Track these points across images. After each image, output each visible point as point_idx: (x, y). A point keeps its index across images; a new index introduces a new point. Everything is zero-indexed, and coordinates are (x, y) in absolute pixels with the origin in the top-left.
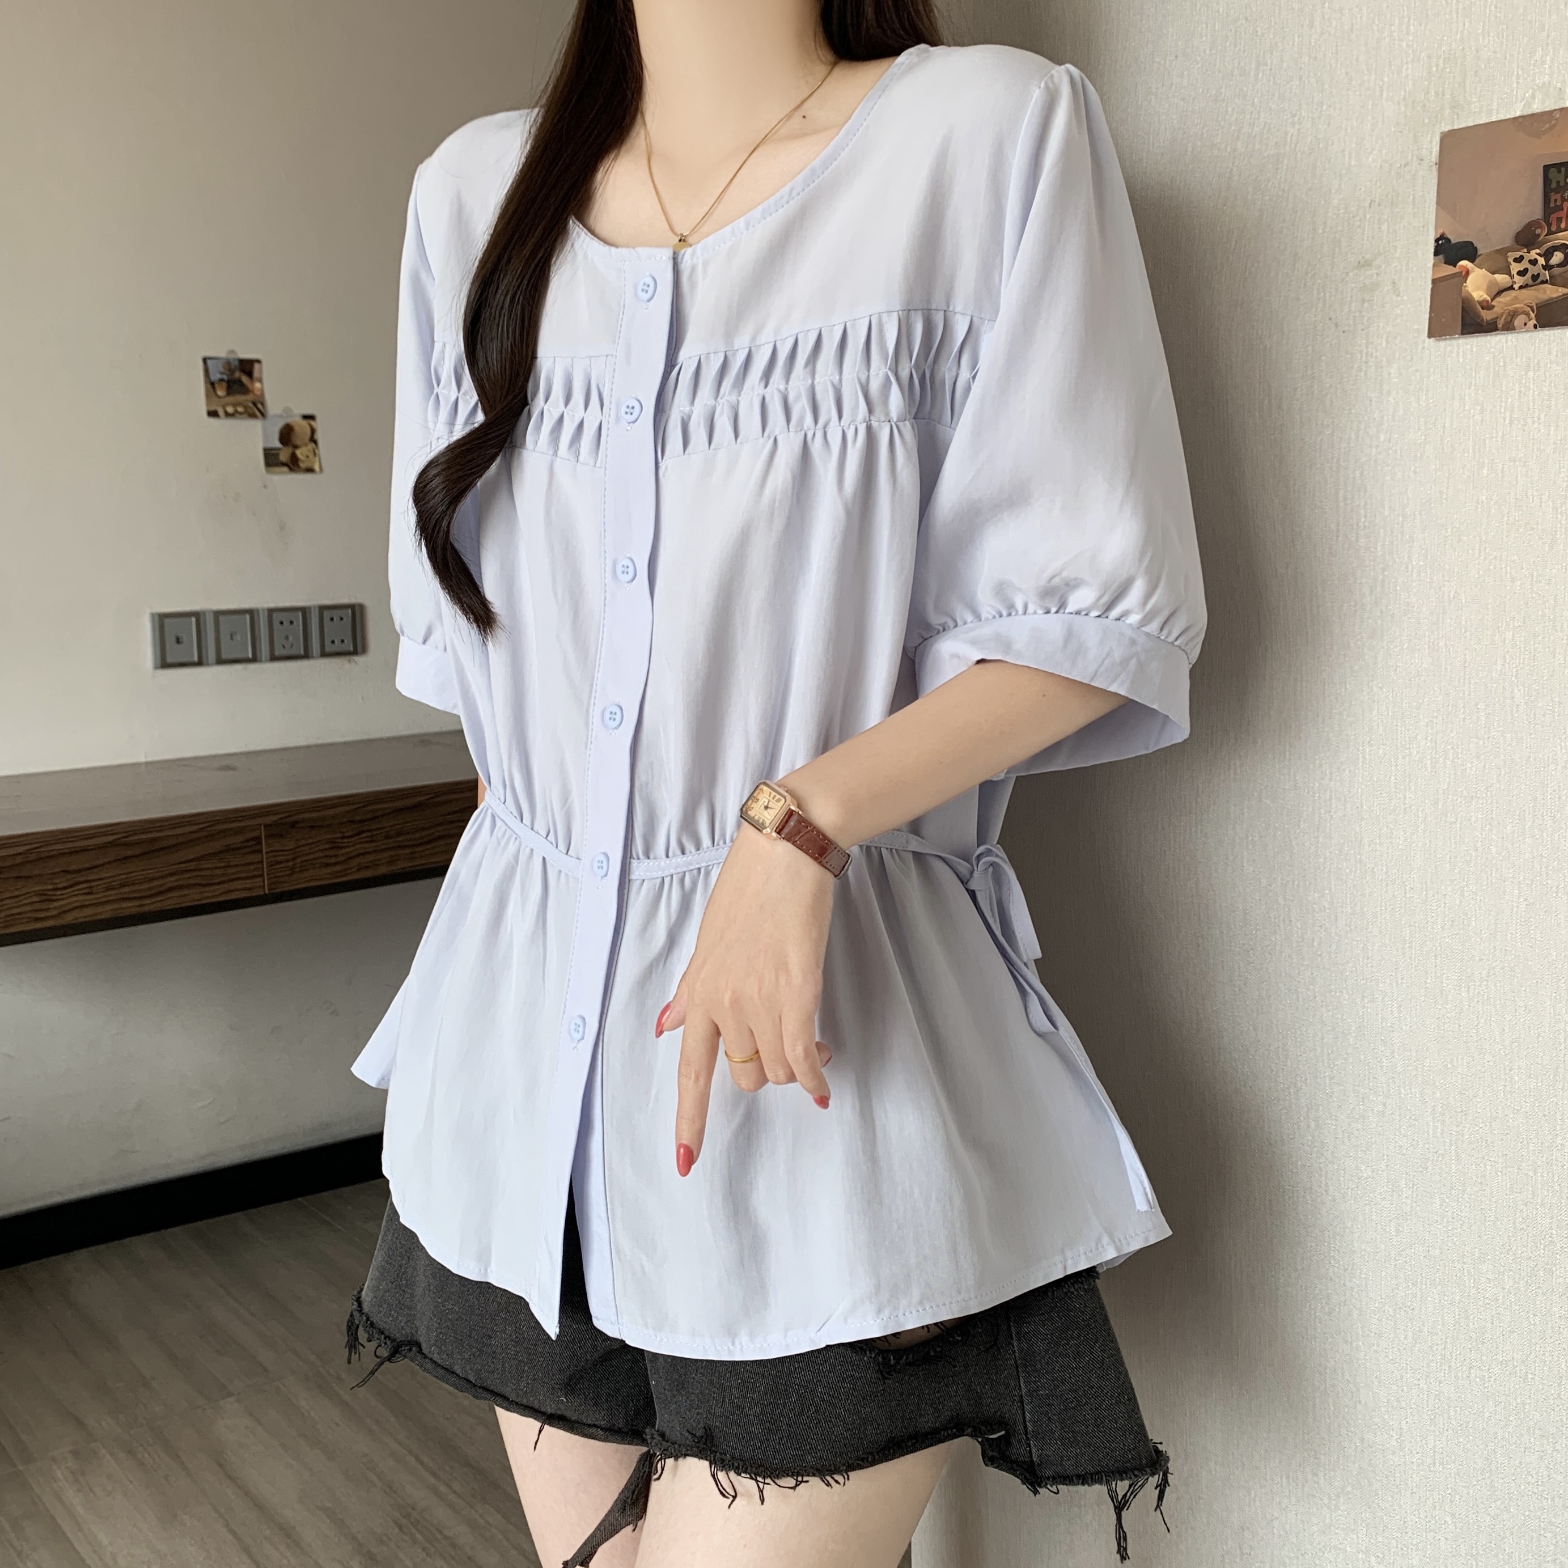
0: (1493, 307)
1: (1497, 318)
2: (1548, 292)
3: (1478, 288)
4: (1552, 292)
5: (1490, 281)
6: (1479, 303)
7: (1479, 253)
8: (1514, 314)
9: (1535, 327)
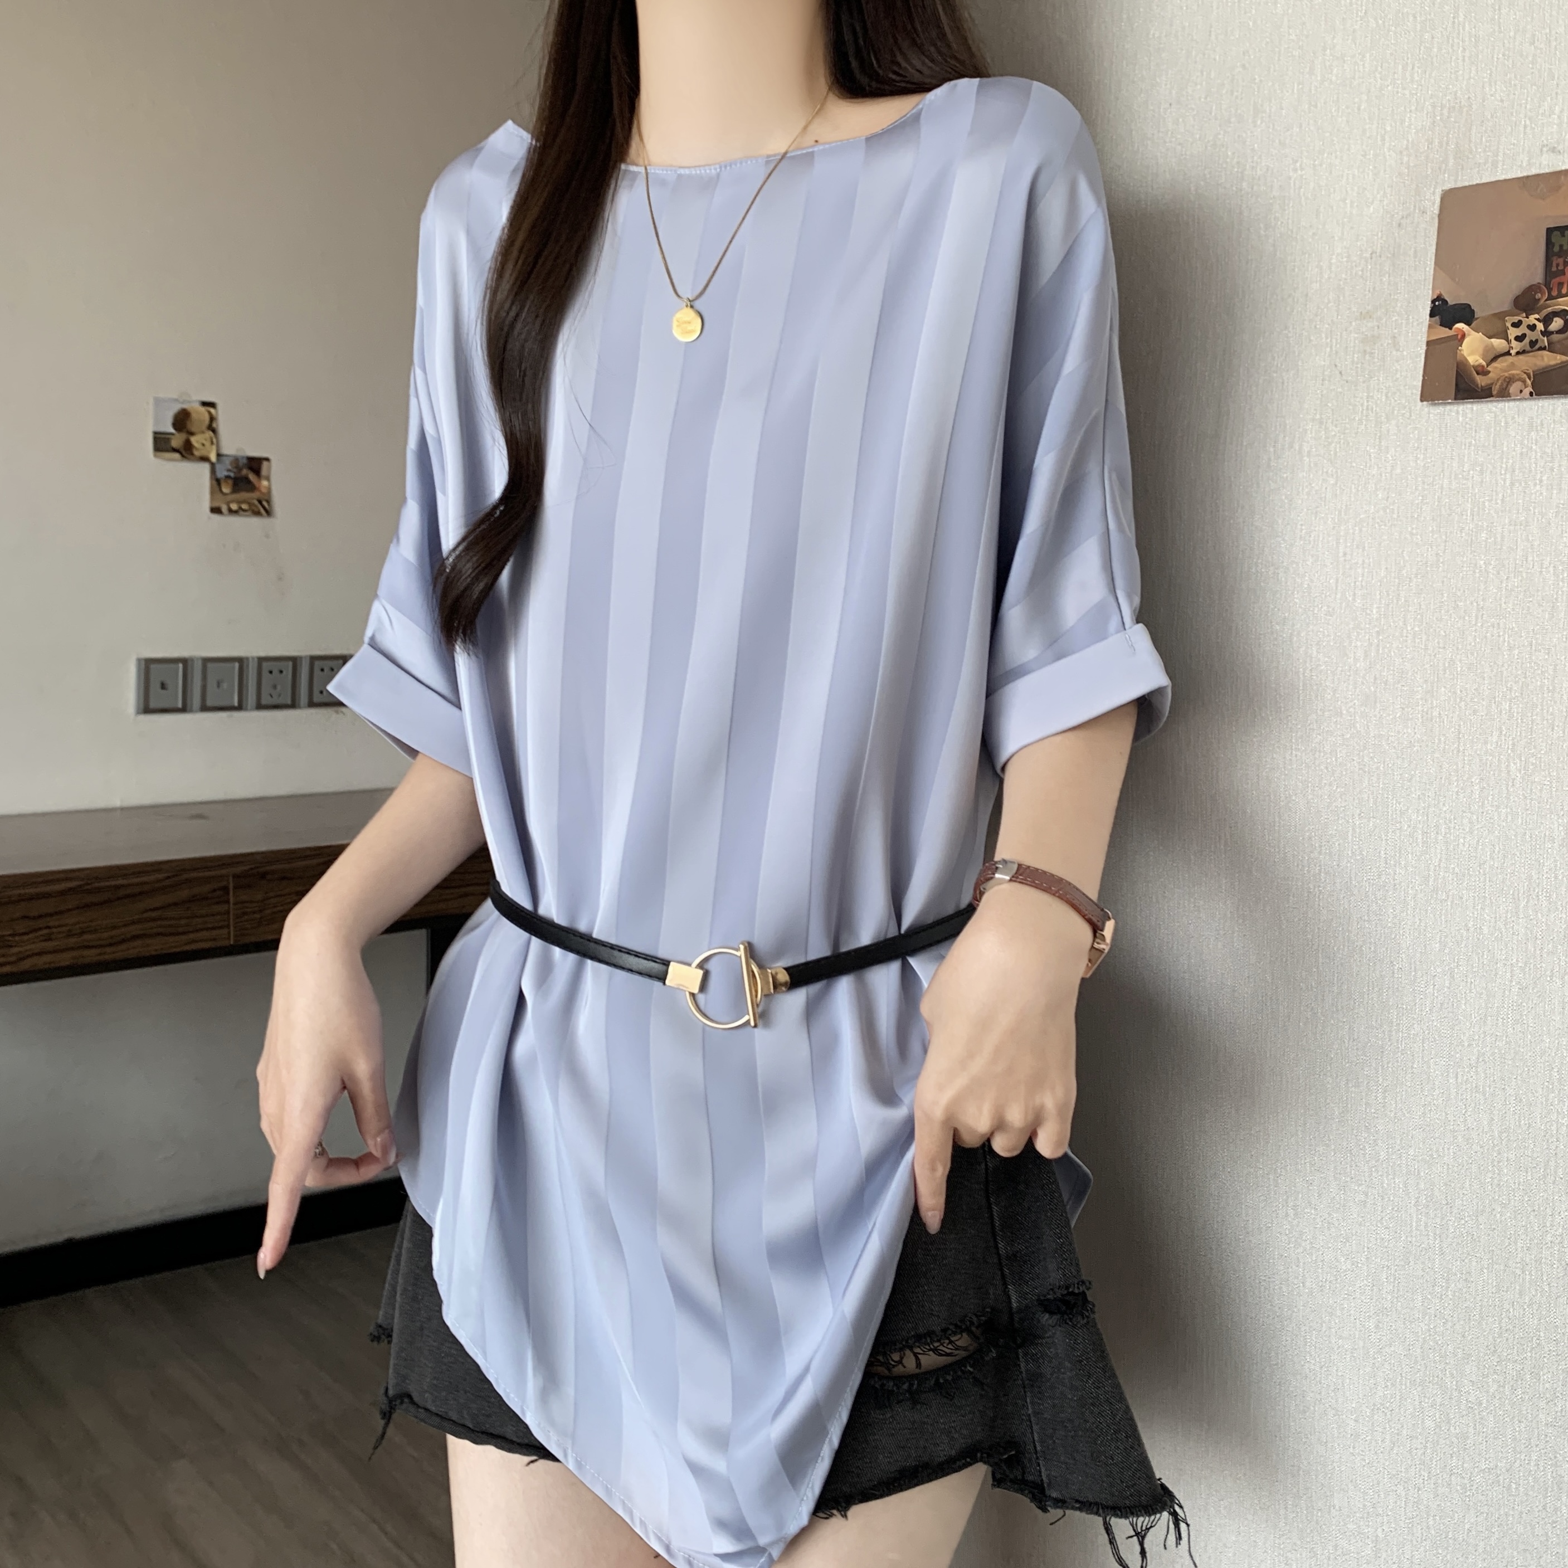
0: (1489, 372)
1: (1492, 384)
2: (1546, 359)
3: (1471, 353)
4: (1549, 359)
5: (1486, 346)
6: (1475, 367)
7: (1476, 317)
8: (1510, 381)
9: (1531, 394)
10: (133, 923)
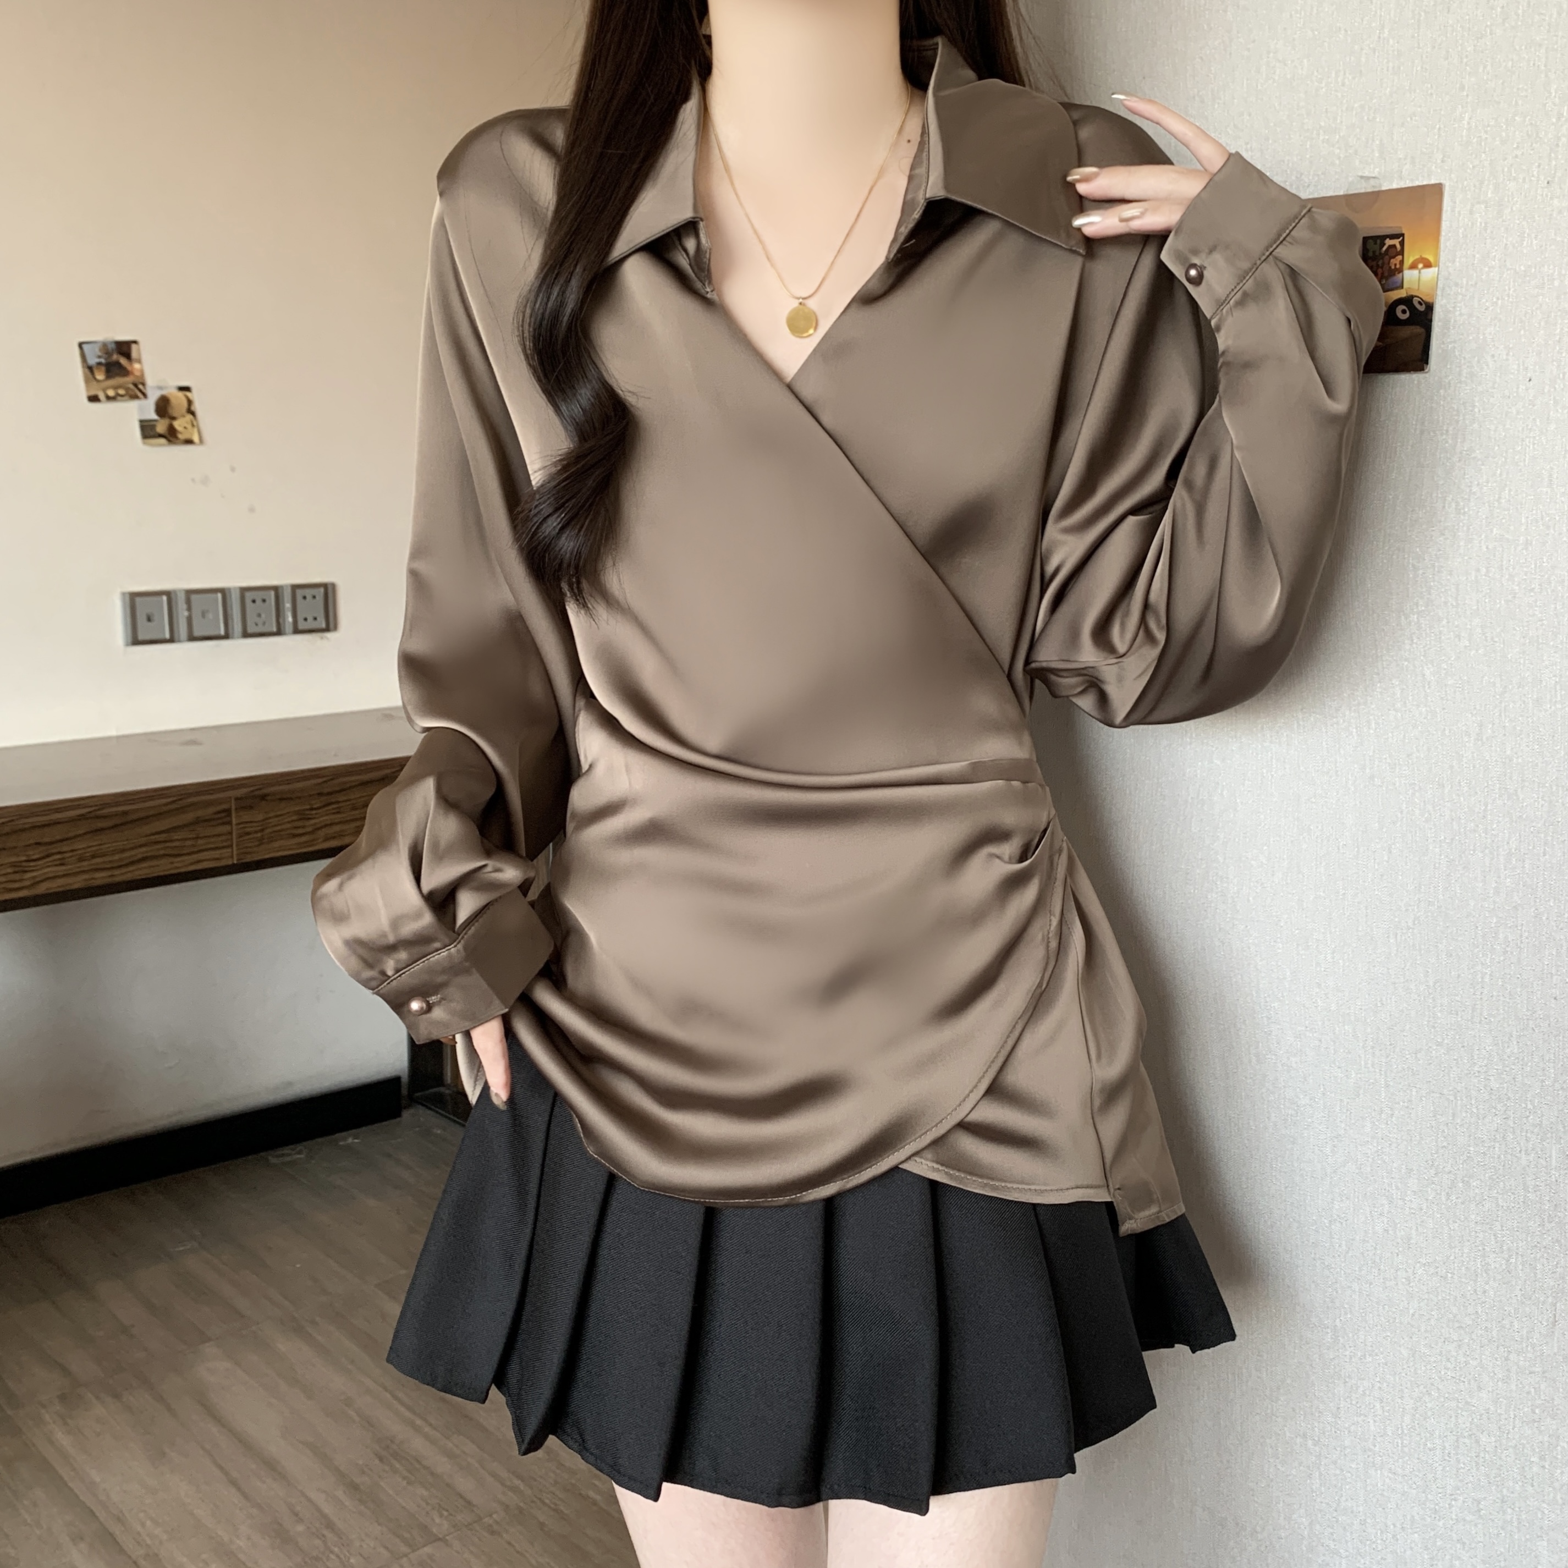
10: (141, 846)
